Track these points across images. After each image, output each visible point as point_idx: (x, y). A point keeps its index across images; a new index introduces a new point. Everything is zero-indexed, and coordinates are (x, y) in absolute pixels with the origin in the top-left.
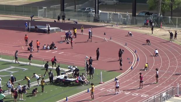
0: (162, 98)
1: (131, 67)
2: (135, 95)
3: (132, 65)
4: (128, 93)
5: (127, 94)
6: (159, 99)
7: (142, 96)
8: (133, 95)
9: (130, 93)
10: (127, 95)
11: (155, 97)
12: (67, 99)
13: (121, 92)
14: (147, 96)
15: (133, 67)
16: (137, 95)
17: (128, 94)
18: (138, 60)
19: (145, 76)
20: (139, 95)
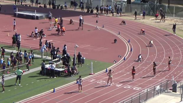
0: (155, 91)
1: (124, 58)
2: (127, 87)
3: (125, 56)
4: (120, 85)
5: (119, 86)
6: (153, 92)
7: (134, 89)
8: (125, 87)
9: (121, 86)
10: (118, 87)
11: (148, 90)
12: (54, 91)
13: (113, 84)
14: (140, 89)
15: (125, 58)
16: (130, 87)
17: (120, 87)
18: (131, 50)
19: (138, 68)
20: (131, 87)
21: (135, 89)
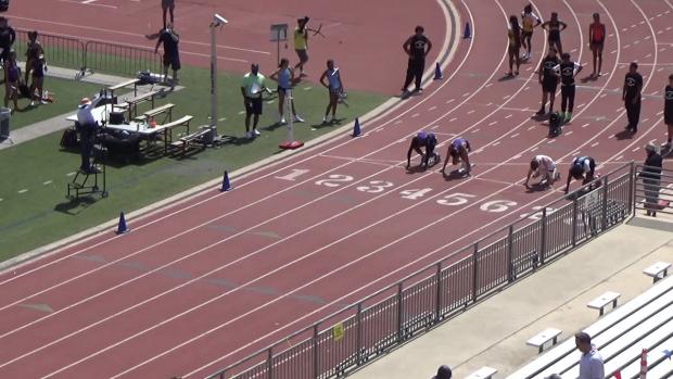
0: (580, 217)
1: (434, 66)
2: (450, 200)
3: (438, 60)
4: (420, 194)
5: (413, 197)
6: (569, 221)
7: (484, 207)
8: (441, 202)
9: (427, 195)
10: (413, 202)
11: (548, 214)
12: (122, 226)
13: (386, 189)
14: (511, 208)
15: (442, 69)
16: (465, 201)
17: (419, 199)
18: (467, 34)
19: (502, 114)
20: (470, 201)
21: (490, 207)
